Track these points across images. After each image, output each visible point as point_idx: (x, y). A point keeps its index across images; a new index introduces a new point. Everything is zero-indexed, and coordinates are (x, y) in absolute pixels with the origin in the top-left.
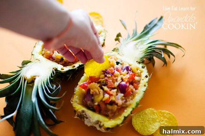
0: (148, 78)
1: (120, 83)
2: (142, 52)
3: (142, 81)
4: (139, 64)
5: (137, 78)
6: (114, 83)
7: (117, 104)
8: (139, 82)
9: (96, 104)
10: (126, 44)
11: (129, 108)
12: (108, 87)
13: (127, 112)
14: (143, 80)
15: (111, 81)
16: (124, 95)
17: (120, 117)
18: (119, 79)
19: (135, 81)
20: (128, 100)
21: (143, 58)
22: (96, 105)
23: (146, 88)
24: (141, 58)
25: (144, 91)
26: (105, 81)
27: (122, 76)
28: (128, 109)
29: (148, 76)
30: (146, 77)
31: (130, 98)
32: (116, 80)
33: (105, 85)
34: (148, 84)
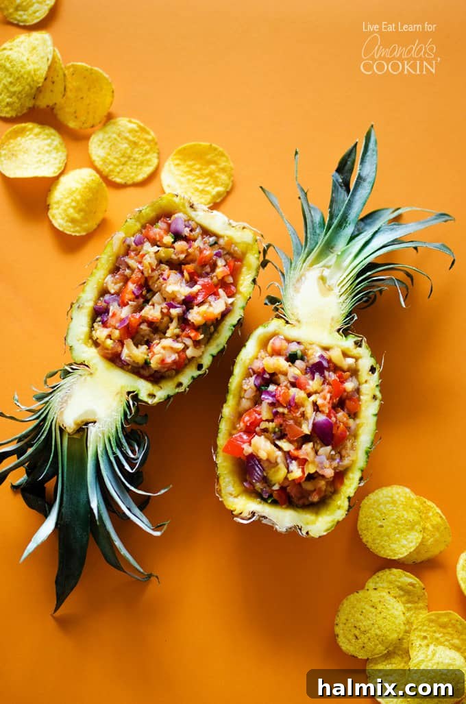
0: (377, 374)
1: (314, 419)
2: (344, 297)
3: (364, 388)
4: (346, 337)
5: (349, 386)
6: (300, 425)
7: (323, 477)
8: (358, 391)
9: (276, 487)
10: (298, 280)
11: (353, 473)
12: (291, 442)
13: (351, 486)
14: (366, 382)
15: (291, 422)
16: (333, 447)
17: (339, 503)
18: (309, 410)
19: (348, 393)
20: (344, 452)
21: (350, 313)
22: (276, 490)
23: (377, 403)
24: (347, 316)
25: (376, 412)
26: (277, 430)
27: (313, 398)
28: (350, 475)
29: (377, 366)
30: (373, 370)
31: (349, 444)
32: (303, 415)
33: (280, 438)
34: (381, 391)
